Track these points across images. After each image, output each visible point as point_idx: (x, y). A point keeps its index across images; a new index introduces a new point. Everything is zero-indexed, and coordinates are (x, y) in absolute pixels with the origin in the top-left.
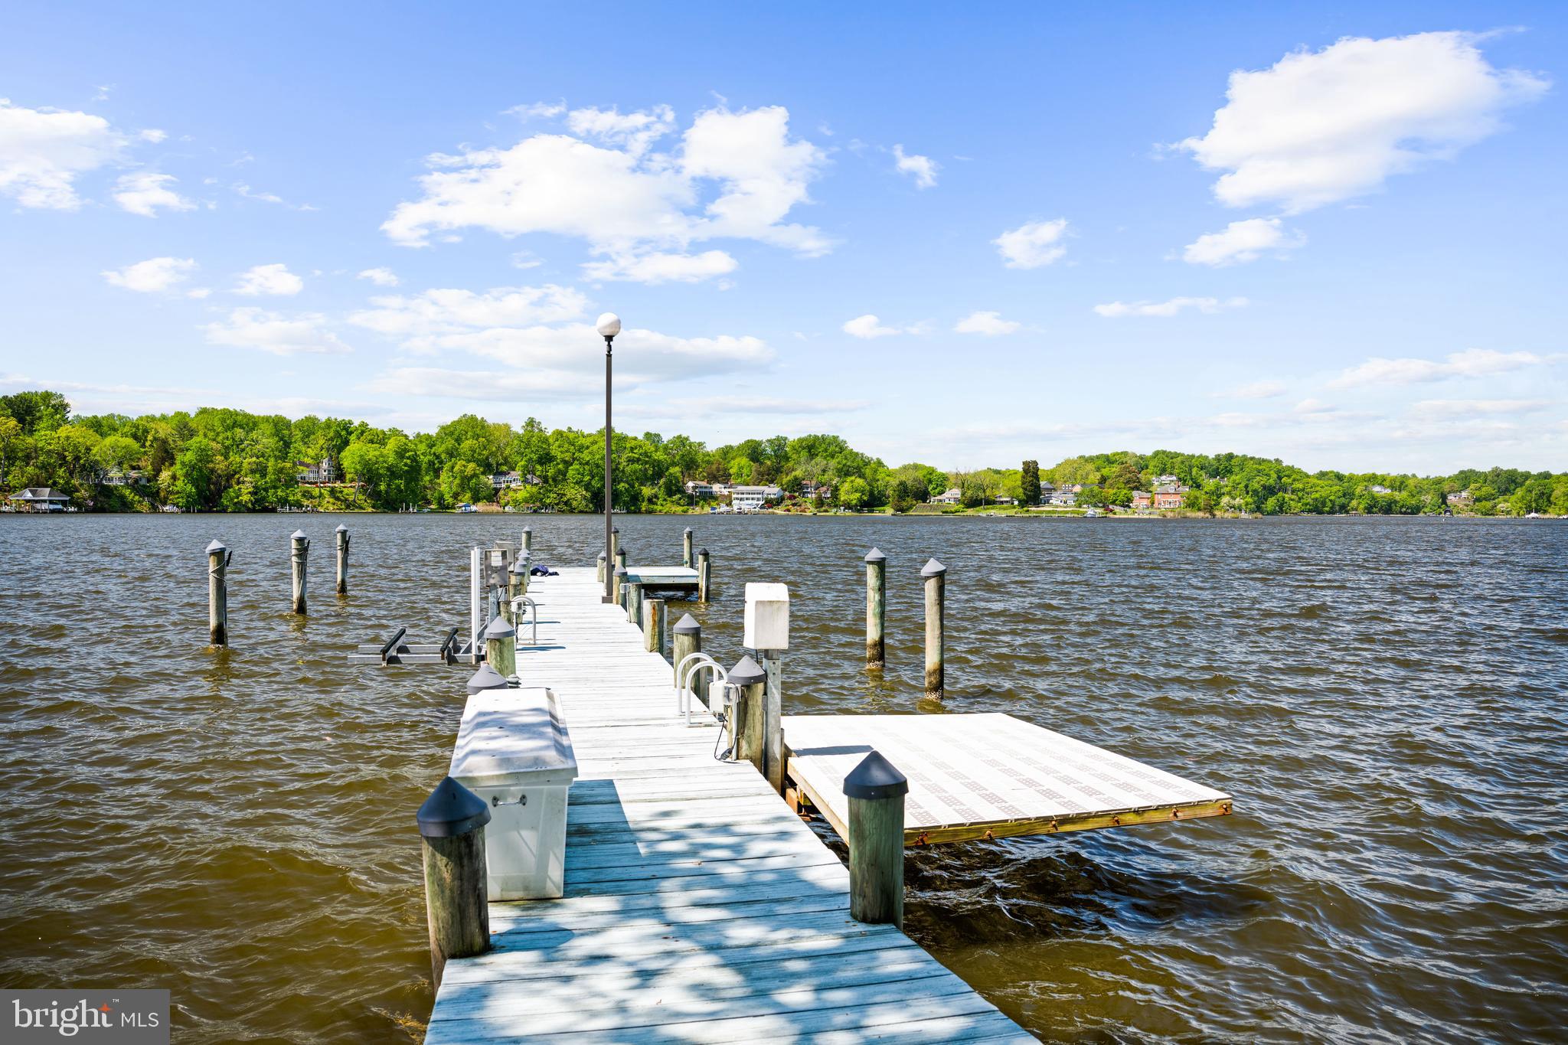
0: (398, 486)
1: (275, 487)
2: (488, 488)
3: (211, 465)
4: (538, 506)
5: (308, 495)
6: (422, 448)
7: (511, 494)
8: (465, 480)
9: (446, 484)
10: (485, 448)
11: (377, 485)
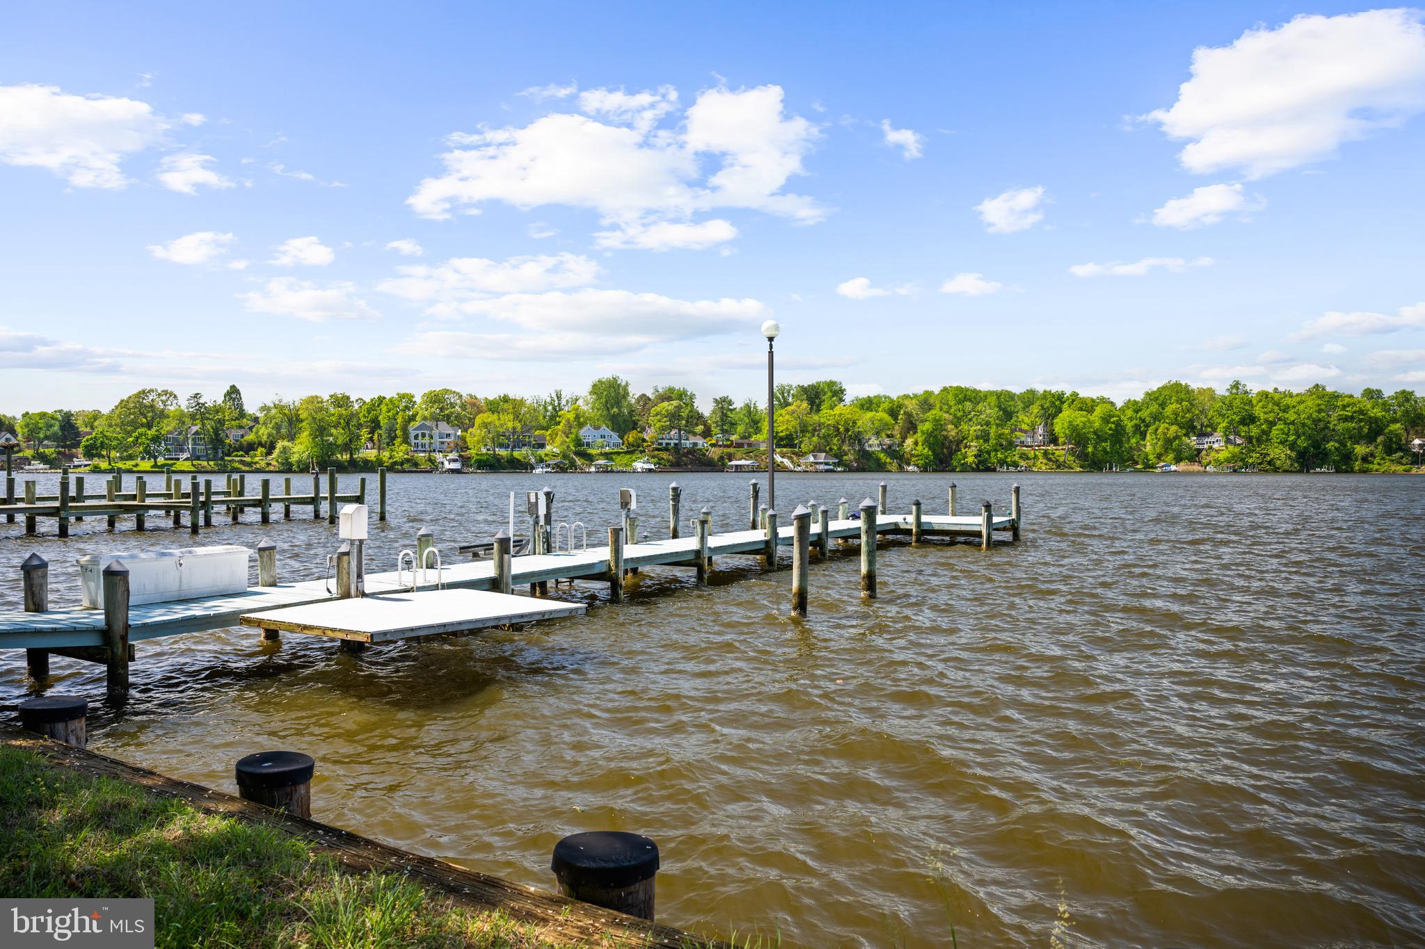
0: (1104, 449)
1: (996, 451)
2: (1190, 448)
3: (945, 433)
4: (1238, 465)
5: (1024, 456)
6: (1129, 413)
7: (1213, 454)
8: (1168, 442)
9: (1150, 446)
10: (1189, 411)
11: (1085, 447)
